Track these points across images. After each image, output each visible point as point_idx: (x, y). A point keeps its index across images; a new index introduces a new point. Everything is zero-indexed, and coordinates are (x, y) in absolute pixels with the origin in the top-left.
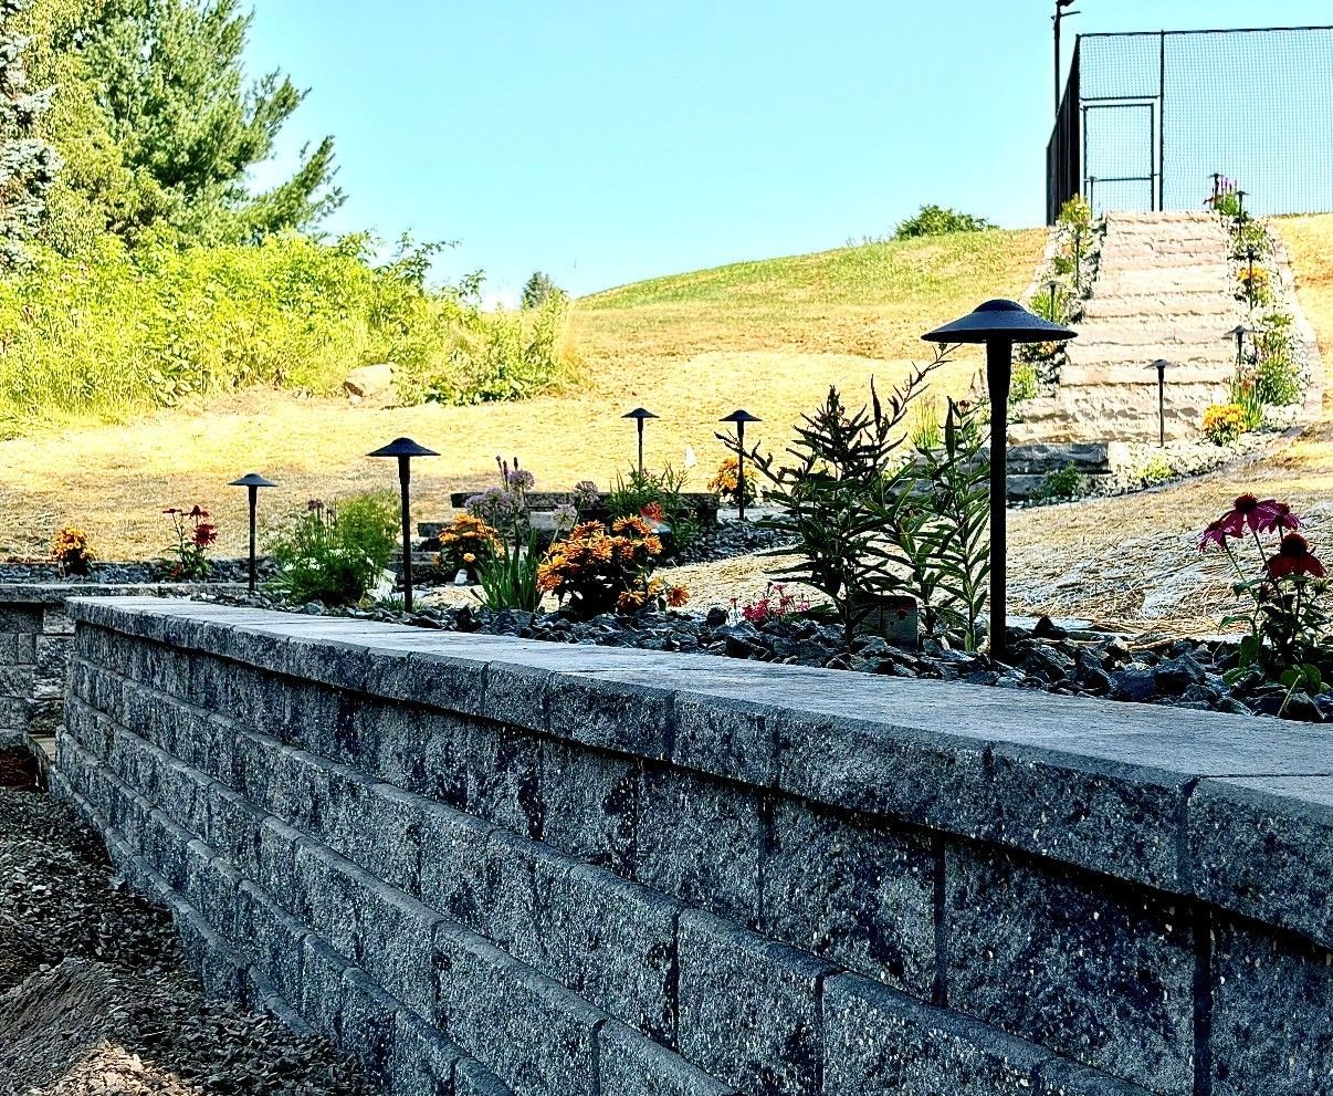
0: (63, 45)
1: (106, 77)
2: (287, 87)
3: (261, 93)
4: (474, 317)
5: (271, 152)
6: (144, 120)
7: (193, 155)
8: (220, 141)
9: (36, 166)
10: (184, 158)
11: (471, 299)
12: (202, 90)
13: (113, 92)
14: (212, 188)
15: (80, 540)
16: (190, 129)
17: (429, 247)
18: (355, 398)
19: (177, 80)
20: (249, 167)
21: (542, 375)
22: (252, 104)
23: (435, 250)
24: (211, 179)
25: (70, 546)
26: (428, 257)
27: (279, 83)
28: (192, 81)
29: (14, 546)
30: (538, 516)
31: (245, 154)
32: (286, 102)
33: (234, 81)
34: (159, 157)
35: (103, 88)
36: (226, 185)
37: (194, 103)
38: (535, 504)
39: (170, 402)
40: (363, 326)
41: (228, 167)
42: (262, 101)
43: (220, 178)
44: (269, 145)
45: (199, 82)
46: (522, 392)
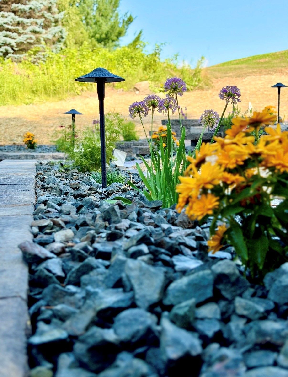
0: (72, 6)
1: (84, 15)
2: (131, 16)
3: (124, 18)
4: (175, 67)
5: (126, 34)
6: (94, 26)
7: (106, 35)
8: (113, 31)
9: (60, 34)
10: (104, 36)
11: (175, 62)
12: (109, 17)
13: (86, 19)
14: (110, 44)
15: (32, 137)
16: (105, 28)
17: (162, 44)
18: (137, 92)
19: (102, 15)
20: (121, 38)
21: (197, 83)
22: (121, 21)
23: (163, 45)
24: (110, 41)
25: (28, 139)
26: (161, 47)
27: (128, 16)
28: (106, 15)
29: (16, 139)
30: (194, 128)
31: (120, 34)
32: (130, 20)
33: (117, 15)
34: (98, 36)
35: (83, 18)
36: (114, 43)
37: (107, 21)
38: (193, 124)
39: (80, 94)
40: (141, 70)
41: (115, 38)
42: (124, 20)
43: (113, 41)
44: (126, 32)
45: (108, 15)
46: (190, 89)
